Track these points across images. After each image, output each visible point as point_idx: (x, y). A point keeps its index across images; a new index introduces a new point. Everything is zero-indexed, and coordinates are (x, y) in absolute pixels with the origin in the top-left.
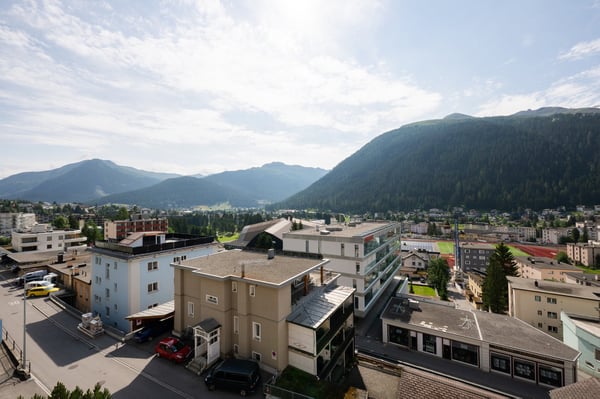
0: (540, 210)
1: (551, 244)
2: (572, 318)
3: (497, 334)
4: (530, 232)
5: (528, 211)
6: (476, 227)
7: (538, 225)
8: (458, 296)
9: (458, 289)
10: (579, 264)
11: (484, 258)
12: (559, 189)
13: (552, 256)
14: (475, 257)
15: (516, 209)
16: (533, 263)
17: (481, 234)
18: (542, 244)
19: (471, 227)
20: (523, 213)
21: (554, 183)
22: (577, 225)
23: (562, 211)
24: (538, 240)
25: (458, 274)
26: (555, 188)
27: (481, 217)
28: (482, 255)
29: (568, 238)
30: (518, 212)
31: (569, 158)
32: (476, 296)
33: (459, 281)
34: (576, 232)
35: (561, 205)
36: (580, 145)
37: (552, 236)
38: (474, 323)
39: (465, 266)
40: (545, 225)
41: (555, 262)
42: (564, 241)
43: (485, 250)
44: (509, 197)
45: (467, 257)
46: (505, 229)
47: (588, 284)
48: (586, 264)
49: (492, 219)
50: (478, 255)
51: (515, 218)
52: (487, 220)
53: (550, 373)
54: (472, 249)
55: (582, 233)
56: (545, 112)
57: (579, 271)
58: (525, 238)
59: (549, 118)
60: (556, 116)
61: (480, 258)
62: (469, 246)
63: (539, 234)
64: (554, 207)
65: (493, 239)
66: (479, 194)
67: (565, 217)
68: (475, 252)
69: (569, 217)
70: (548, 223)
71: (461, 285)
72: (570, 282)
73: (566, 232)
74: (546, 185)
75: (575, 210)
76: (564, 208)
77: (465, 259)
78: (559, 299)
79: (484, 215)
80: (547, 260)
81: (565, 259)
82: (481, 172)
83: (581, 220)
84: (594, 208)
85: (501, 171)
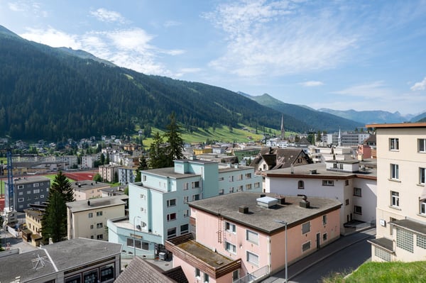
0: (78, 139)
1: (88, 169)
2: (114, 222)
3: (69, 258)
4: (73, 160)
5: (70, 140)
6: (24, 159)
7: (78, 153)
8: (14, 241)
9: (13, 233)
10: (106, 181)
11: (38, 191)
12: (91, 122)
13: (91, 179)
14: (29, 192)
15: (61, 139)
16: (80, 186)
17: (31, 166)
18: (82, 170)
19: (19, 159)
20: (66, 142)
21: (88, 117)
22: (103, 151)
23: (93, 140)
24: (79, 166)
25: (11, 215)
26: (89, 121)
27: (28, 148)
28: (36, 188)
29: (99, 162)
30: (63, 141)
31: (97, 97)
32: (34, 233)
33: (12, 224)
34: (103, 156)
35: (92, 135)
36: (104, 89)
37: (88, 161)
38: (47, 259)
39: (18, 204)
40: (83, 153)
41: (94, 182)
42: (96, 165)
43: (40, 182)
44: (55, 127)
45: (21, 193)
46: (53, 159)
47: (114, 195)
48: (110, 181)
49: (40, 149)
50: (32, 189)
51: (60, 148)
52: (34, 151)
53: (107, 271)
54: (25, 184)
55: (106, 157)
56: (82, 54)
57: (108, 186)
58: (70, 166)
59: (84, 61)
60: (90, 60)
61: (35, 192)
62: (23, 181)
63: (79, 162)
64: (88, 137)
65: (42, 171)
66: (27, 123)
67: (95, 145)
68: (29, 186)
69: (97, 145)
70: (85, 151)
71: (14, 227)
72: (105, 196)
73: (97, 157)
74: (83, 118)
75: (100, 140)
76: (94, 138)
77: (18, 196)
78: (103, 211)
79: (32, 146)
80: (89, 182)
81: (99, 179)
82: (29, 100)
83: (105, 147)
84: (111, 138)
85: (48, 101)
